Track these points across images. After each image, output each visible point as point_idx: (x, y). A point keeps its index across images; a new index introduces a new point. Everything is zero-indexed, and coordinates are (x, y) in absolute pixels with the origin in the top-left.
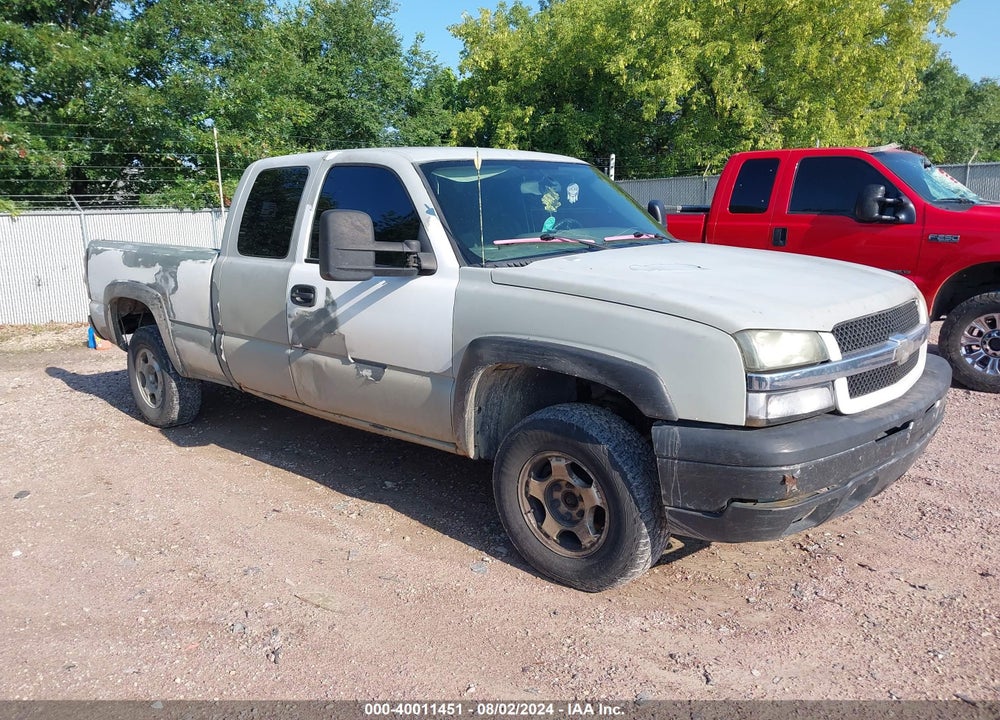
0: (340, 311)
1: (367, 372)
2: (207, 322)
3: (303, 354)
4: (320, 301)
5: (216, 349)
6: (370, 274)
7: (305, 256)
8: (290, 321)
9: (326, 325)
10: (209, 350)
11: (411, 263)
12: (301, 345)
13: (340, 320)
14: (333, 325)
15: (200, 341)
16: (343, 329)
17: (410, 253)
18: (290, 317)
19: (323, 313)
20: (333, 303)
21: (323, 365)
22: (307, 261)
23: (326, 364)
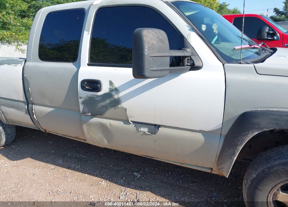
0: (121, 94)
1: (145, 130)
2: (22, 98)
3: (91, 118)
4: (105, 89)
5: (29, 112)
6: (168, 72)
7: (87, 62)
8: (80, 101)
9: (110, 103)
10: (25, 113)
11: (186, 64)
12: (90, 114)
13: (122, 100)
14: (117, 102)
15: (18, 108)
16: (124, 105)
17: (184, 57)
18: (81, 98)
19: (108, 95)
20: (116, 90)
21: (108, 126)
22: (89, 65)
23: (110, 125)
